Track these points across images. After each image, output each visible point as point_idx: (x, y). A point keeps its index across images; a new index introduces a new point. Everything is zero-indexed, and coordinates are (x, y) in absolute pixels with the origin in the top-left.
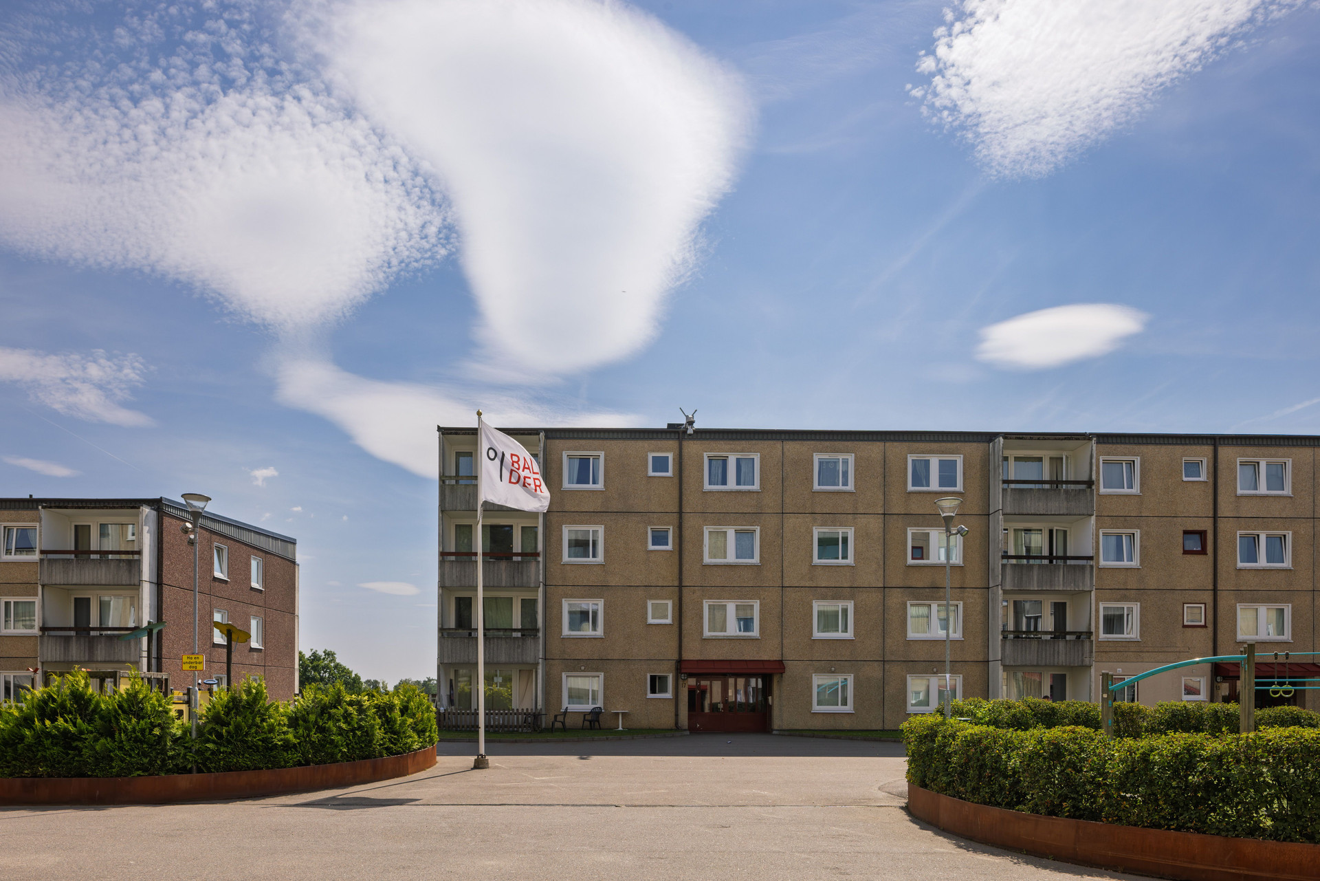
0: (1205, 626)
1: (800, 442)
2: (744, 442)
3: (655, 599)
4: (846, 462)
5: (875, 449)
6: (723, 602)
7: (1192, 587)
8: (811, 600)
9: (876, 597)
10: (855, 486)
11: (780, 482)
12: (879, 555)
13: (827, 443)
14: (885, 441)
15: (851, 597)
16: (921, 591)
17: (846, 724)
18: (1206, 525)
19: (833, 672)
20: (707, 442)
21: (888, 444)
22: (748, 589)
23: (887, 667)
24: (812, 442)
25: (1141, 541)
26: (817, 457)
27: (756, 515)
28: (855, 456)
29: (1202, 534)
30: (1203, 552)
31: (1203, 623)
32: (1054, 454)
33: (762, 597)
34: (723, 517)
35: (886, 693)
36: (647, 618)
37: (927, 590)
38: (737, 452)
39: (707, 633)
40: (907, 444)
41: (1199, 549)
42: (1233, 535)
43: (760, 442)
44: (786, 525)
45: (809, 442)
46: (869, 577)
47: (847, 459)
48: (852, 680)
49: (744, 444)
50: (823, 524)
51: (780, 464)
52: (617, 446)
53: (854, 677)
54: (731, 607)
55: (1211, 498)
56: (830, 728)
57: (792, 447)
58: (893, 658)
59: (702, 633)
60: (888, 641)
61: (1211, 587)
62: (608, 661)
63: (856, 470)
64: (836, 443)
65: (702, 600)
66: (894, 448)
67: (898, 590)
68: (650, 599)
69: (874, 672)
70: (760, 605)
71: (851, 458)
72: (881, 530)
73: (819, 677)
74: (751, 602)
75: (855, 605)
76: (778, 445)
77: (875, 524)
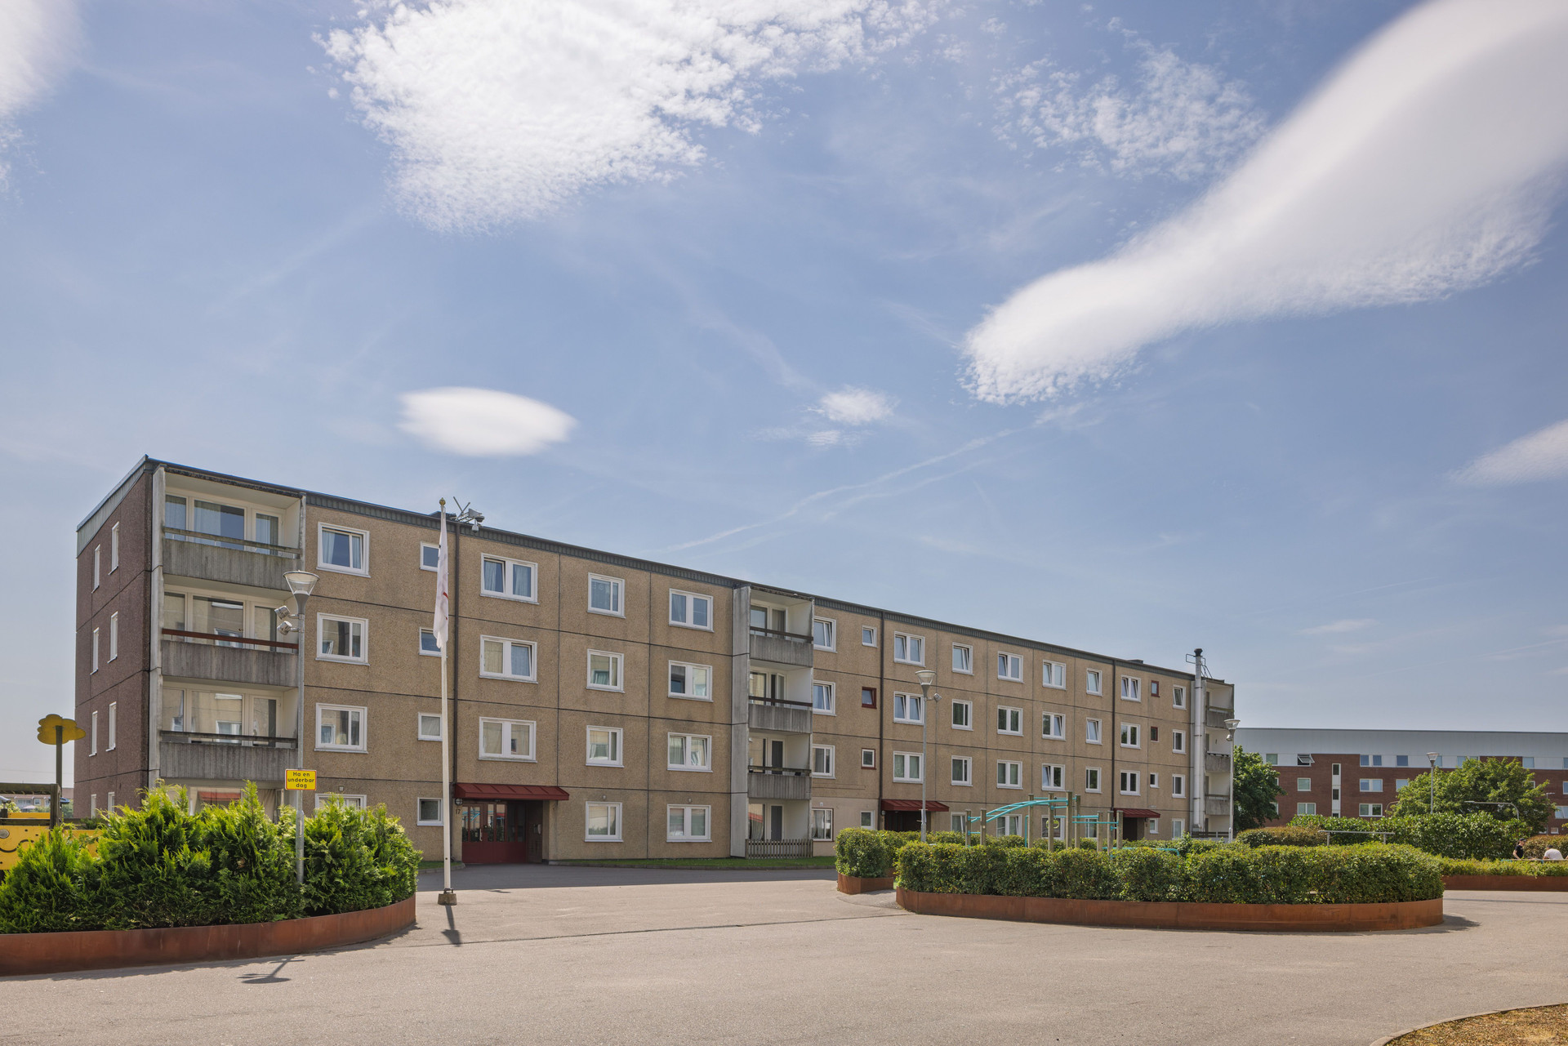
0: (874, 769)
1: (576, 559)
2: (522, 549)
3: (426, 712)
4: (616, 587)
5: (642, 577)
6: (499, 720)
7: (867, 735)
8: (585, 725)
9: (642, 726)
10: (625, 612)
11: (557, 598)
12: (645, 684)
13: (601, 565)
14: (651, 571)
15: (621, 725)
16: (680, 723)
17: (615, 853)
18: (875, 684)
19: (604, 801)
20: (485, 542)
21: (653, 575)
22: (525, 708)
23: (651, 796)
24: (588, 561)
25: (836, 693)
26: (591, 577)
27: (534, 629)
28: (626, 582)
29: (872, 691)
30: (873, 706)
31: (873, 766)
32: (779, 607)
33: (539, 718)
34: (500, 627)
35: (650, 822)
36: (417, 733)
37: (684, 722)
38: (515, 558)
39: (483, 754)
40: (670, 577)
41: (871, 703)
42: (892, 693)
43: (538, 551)
44: (562, 644)
45: (584, 560)
46: (637, 706)
47: (617, 584)
48: (621, 809)
49: (522, 550)
50: (596, 648)
51: (557, 579)
52: (385, 527)
53: (623, 805)
54: (507, 726)
55: (879, 662)
56: (601, 858)
57: (569, 562)
58: (656, 788)
59: (477, 753)
60: (652, 771)
61: (878, 736)
62: (372, 781)
63: (626, 597)
64: (609, 566)
65: (478, 716)
66: (659, 580)
67: (661, 720)
68: (422, 711)
69: (639, 800)
70: (537, 726)
71: (621, 583)
72: (647, 659)
73: (592, 805)
74: (526, 722)
75: (624, 733)
76: (556, 557)
77: (642, 653)
